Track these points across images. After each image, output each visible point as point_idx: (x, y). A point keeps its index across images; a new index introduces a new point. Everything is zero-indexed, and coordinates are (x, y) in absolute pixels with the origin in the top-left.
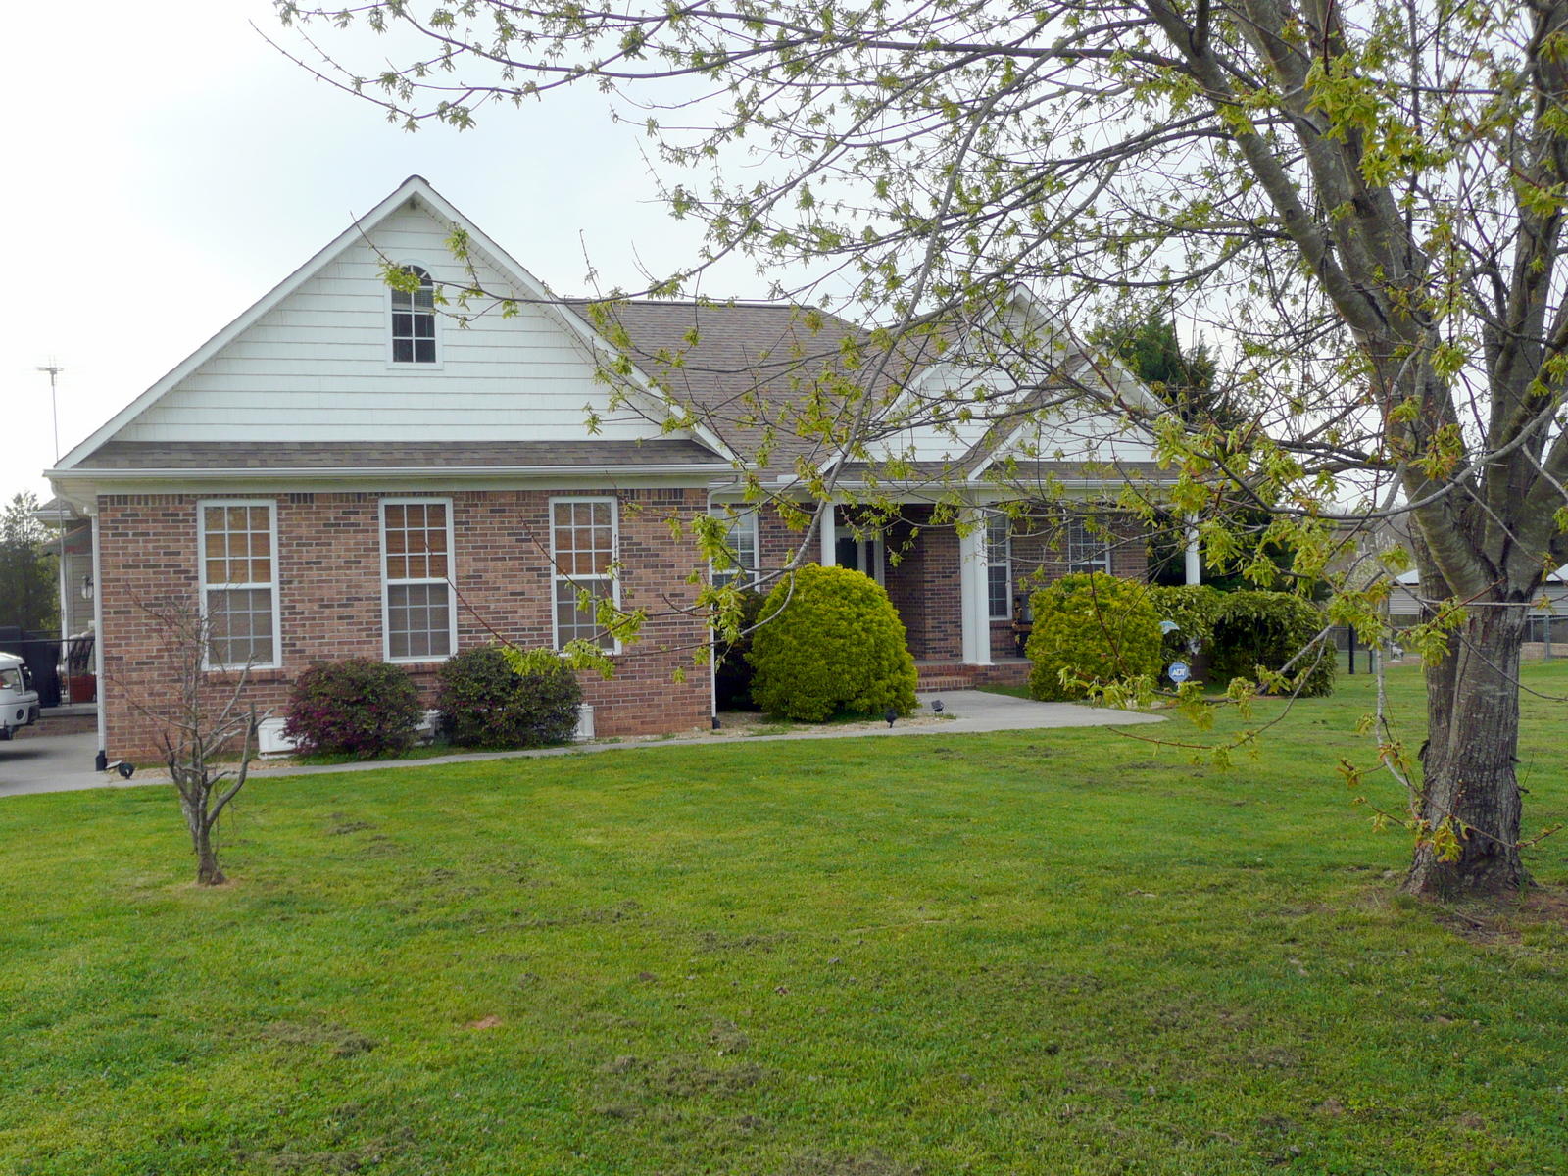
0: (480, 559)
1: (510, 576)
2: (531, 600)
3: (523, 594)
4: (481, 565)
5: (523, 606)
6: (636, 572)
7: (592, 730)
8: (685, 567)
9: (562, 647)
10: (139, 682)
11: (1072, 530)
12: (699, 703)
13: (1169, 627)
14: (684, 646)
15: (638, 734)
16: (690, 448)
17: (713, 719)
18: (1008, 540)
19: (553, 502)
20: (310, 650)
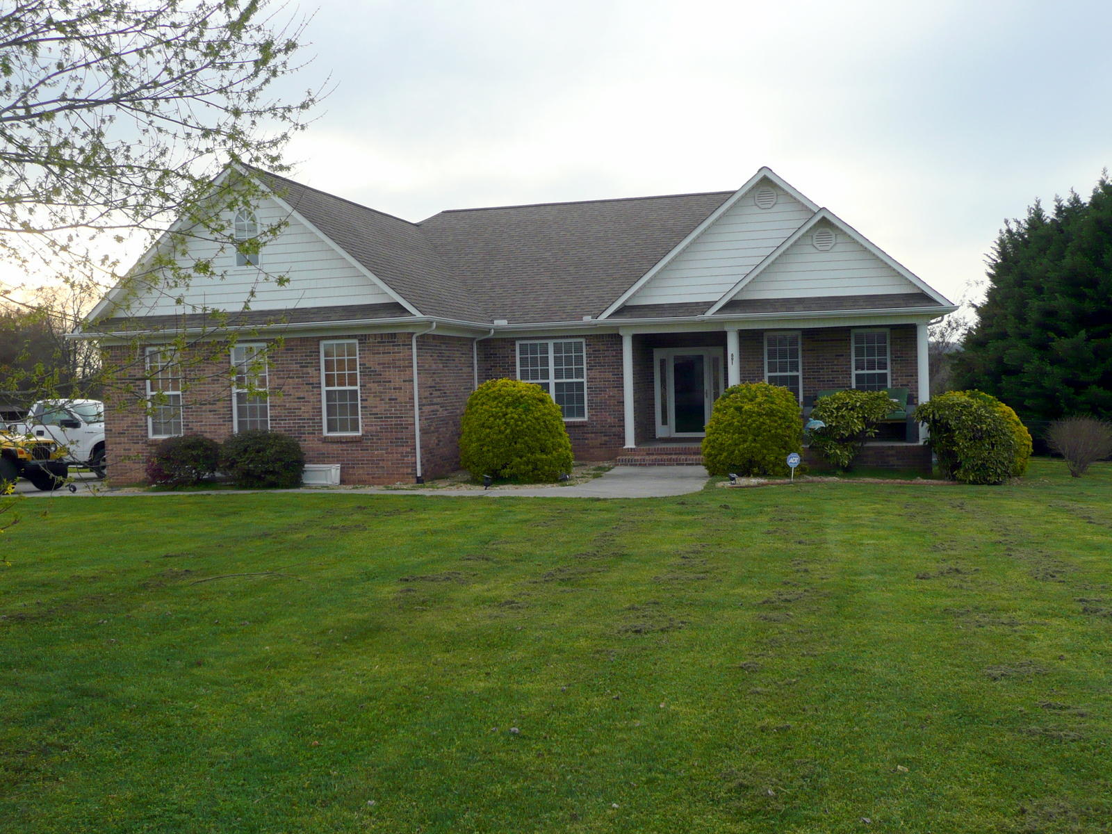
0: (281, 378)
1: (297, 388)
2: (309, 402)
3: (304, 398)
4: (281, 381)
5: (304, 406)
6: (368, 385)
7: (337, 481)
8: (397, 382)
9: (329, 430)
10: (119, 443)
11: (856, 347)
12: (407, 467)
13: (818, 424)
14: (397, 432)
15: (370, 485)
16: (396, 308)
17: (418, 478)
18: (800, 355)
19: (323, 343)
20: (195, 429)
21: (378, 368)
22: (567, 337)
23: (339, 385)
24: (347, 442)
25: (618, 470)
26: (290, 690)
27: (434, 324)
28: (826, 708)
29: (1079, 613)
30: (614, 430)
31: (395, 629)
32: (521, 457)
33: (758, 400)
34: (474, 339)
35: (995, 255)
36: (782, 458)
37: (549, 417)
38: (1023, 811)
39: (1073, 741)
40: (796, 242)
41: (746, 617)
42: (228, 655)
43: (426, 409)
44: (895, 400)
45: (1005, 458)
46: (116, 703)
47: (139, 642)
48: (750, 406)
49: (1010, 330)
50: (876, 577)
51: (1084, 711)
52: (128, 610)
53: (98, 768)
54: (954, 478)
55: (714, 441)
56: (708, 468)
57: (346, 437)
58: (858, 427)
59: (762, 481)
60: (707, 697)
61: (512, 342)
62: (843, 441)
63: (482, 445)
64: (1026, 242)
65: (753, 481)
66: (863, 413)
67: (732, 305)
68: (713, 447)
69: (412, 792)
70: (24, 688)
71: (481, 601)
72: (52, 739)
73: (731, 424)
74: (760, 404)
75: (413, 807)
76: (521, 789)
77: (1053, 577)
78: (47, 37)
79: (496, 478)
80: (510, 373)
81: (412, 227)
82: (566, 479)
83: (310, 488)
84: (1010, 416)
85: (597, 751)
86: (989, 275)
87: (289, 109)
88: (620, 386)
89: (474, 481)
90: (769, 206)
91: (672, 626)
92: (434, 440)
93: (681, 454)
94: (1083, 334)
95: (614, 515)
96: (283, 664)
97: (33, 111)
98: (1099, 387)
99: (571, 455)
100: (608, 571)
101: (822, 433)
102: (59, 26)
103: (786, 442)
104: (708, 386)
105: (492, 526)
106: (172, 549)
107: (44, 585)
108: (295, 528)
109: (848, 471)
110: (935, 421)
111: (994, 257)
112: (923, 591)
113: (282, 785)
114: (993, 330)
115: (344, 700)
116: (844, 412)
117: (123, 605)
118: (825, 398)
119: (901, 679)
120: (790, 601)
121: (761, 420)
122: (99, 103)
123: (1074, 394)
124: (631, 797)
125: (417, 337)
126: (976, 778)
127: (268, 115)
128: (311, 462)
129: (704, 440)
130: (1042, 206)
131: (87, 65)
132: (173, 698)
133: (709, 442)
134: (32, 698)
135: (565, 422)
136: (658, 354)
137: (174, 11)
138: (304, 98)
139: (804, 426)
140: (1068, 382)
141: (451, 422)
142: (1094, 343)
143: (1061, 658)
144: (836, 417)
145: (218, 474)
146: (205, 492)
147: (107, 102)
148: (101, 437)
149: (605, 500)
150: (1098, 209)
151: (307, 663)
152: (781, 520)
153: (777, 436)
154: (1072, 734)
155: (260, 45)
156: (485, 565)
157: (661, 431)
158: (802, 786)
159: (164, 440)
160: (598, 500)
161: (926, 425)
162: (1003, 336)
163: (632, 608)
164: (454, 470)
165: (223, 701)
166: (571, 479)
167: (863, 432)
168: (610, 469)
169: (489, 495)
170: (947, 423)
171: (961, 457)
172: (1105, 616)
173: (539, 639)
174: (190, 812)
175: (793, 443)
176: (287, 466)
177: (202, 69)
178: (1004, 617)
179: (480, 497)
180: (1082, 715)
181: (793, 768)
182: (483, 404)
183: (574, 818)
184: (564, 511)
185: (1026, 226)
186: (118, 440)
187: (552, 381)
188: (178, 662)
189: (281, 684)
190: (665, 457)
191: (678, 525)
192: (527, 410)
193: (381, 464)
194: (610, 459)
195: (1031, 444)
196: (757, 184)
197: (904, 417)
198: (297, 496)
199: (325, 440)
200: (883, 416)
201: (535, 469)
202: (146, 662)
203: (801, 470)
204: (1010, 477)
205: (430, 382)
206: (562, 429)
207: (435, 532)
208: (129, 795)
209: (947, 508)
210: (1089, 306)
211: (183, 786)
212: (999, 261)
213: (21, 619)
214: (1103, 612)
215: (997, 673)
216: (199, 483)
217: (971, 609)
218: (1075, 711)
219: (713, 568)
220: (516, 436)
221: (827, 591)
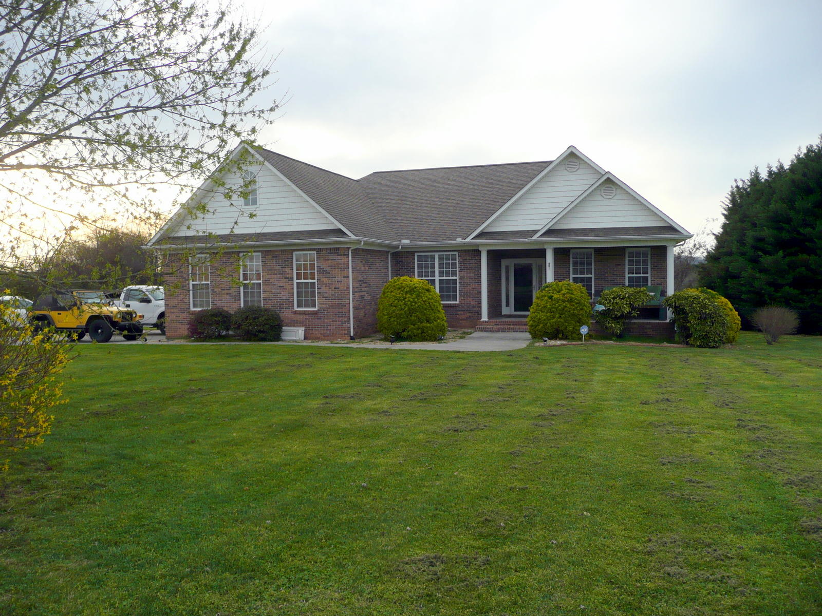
0: (270, 274)
1: (279, 280)
2: (286, 289)
3: (283, 287)
4: (269, 276)
5: (283, 291)
6: (322, 279)
7: (302, 337)
8: (340, 278)
9: (298, 306)
10: (173, 313)
11: (629, 260)
12: (345, 330)
13: (601, 308)
14: (339, 308)
15: (322, 340)
16: (339, 232)
17: (351, 337)
18: (593, 264)
19: (295, 253)
20: (218, 305)
21: (328, 269)
22: (447, 251)
23: (304, 279)
24: (308, 314)
25: (475, 335)
26: (241, 458)
27: (363, 243)
28: (553, 478)
29: (735, 427)
30: (475, 309)
31: (313, 426)
32: (414, 325)
33: (563, 292)
34: (389, 251)
35: (727, 202)
36: (577, 328)
37: (433, 301)
38: (650, 540)
39: (697, 502)
40: (590, 193)
41: (525, 424)
42: (211, 437)
43: (357, 294)
44: (652, 294)
45: (721, 331)
46: (140, 463)
47: (161, 429)
48: (558, 296)
49: (734, 250)
50: (616, 402)
51: (710, 484)
52: (160, 411)
53: (120, 498)
54: (687, 343)
55: (535, 317)
56: (531, 333)
57: (308, 311)
58: (627, 310)
59: (564, 342)
60: (484, 469)
61: (413, 253)
62: (616, 319)
63: (391, 317)
64: (748, 194)
65: (559, 342)
66: (630, 301)
67: (550, 232)
68: (534, 321)
69: (294, 517)
70: (89, 453)
71: (368, 411)
72: (98, 481)
73: (545, 307)
74: (564, 294)
75: (291, 525)
76: (358, 517)
77: (728, 405)
78: (122, 69)
79: (398, 338)
80: (411, 273)
81: (354, 182)
82: (441, 339)
83: (286, 341)
84: (726, 304)
85: (409, 498)
86: (724, 214)
87: (263, 112)
88: (479, 282)
89: (386, 339)
90: (574, 170)
91: (478, 428)
92: (362, 313)
93: (516, 325)
94: (781, 253)
95: (465, 362)
96: (242, 444)
97: (111, 114)
98: (790, 287)
99: (446, 324)
100: (451, 395)
101: (603, 314)
102: (131, 62)
103: (580, 319)
104: (535, 283)
105: (389, 366)
106: (196, 376)
107: (115, 395)
108: (269, 366)
109: (620, 337)
110: (676, 307)
111: (727, 203)
112: (641, 412)
113: (221, 511)
114: (725, 250)
115: (270, 465)
116: (617, 300)
117: (157, 408)
118: (606, 291)
119: (606, 463)
120: (555, 415)
121: (564, 304)
122: (148, 108)
123: (774, 291)
124: (420, 524)
125: (352, 250)
126: (629, 520)
127: (250, 115)
128: (286, 326)
129: (529, 317)
130: (759, 171)
131: (146, 85)
132: (173, 461)
133: (532, 318)
134: (92, 458)
135: (443, 304)
136: (504, 262)
137: (198, 52)
138: (272, 105)
139: (592, 308)
140: (770, 284)
141: (373, 303)
142: (788, 259)
143: (711, 454)
144: (613, 303)
145: (231, 332)
146: (222, 343)
147: (154, 108)
148: (163, 309)
149: (463, 352)
150: (794, 173)
151: (255, 444)
152: (569, 367)
153: (573, 315)
154: (697, 497)
155: (244, 73)
156: (377, 389)
157: (505, 310)
158: (522, 521)
159: (199, 311)
160: (459, 352)
161: (671, 309)
162: (730, 254)
163: (458, 417)
164: (375, 332)
165: (201, 464)
166: (446, 339)
167: (630, 313)
168: (471, 334)
169: (392, 348)
170: (684, 309)
171: (692, 330)
172: (750, 430)
173: (395, 433)
174: (165, 524)
175: (585, 319)
176: (272, 327)
177: (211, 88)
178: (686, 429)
179: (387, 349)
180: (709, 487)
181: (521, 511)
182: (392, 292)
183: (383, 534)
184: (434, 358)
185: (749, 184)
186: (172, 311)
187: (437, 278)
188: (181, 441)
189: (236, 454)
190: (506, 327)
191: (503, 368)
192: (418, 296)
193: (329, 328)
194: (472, 327)
195: (740, 323)
196: (567, 156)
197: (657, 304)
198: (276, 346)
199: (296, 313)
200: (643, 303)
201: (423, 332)
202: (162, 441)
203: (590, 336)
204: (724, 343)
205: (360, 278)
206: (440, 308)
207: (353, 370)
208: (133, 513)
209: (677, 362)
210: (785, 235)
211: (165, 509)
212: (730, 206)
213: (97, 414)
214: (749, 427)
215: (664, 461)
216: (220, 338)
217: (666, 423)
218: (705, 485)
219: (515, 395)
220: (411, 312)
221: (580, 410)
